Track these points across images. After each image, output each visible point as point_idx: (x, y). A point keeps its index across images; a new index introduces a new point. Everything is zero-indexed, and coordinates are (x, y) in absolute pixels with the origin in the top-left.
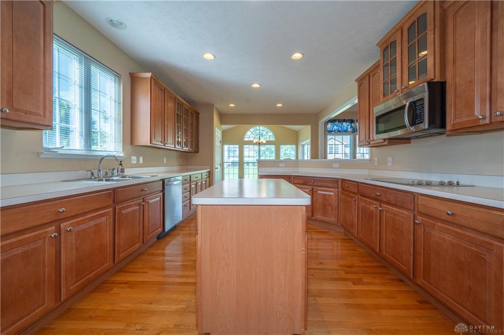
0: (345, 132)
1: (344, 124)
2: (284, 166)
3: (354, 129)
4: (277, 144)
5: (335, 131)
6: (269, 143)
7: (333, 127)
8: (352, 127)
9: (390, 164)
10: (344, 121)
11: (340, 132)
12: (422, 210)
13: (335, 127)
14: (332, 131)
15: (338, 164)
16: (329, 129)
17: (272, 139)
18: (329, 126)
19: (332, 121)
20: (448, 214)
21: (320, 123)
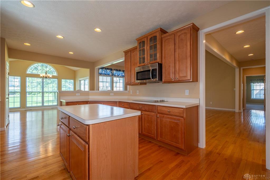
0: (108, 75)
1: (108, 70)
2: (79, 95)
3: (112, 74)
4: (59, 78)
5: (103, 74)
6: (54, 77)
7: (102, 71)
8: (111, 73)
9: (138, 93)
10: (108, 69)
11: (106, 75)
12: (159, 112)
13: (103, 72)
14: (102, 74)
15: (113, 94)
16: (100, 73)
17: (55, 74)
18: (100, 71)
19: (102, 68)
20: (168, 112)
21: (95, 69)
